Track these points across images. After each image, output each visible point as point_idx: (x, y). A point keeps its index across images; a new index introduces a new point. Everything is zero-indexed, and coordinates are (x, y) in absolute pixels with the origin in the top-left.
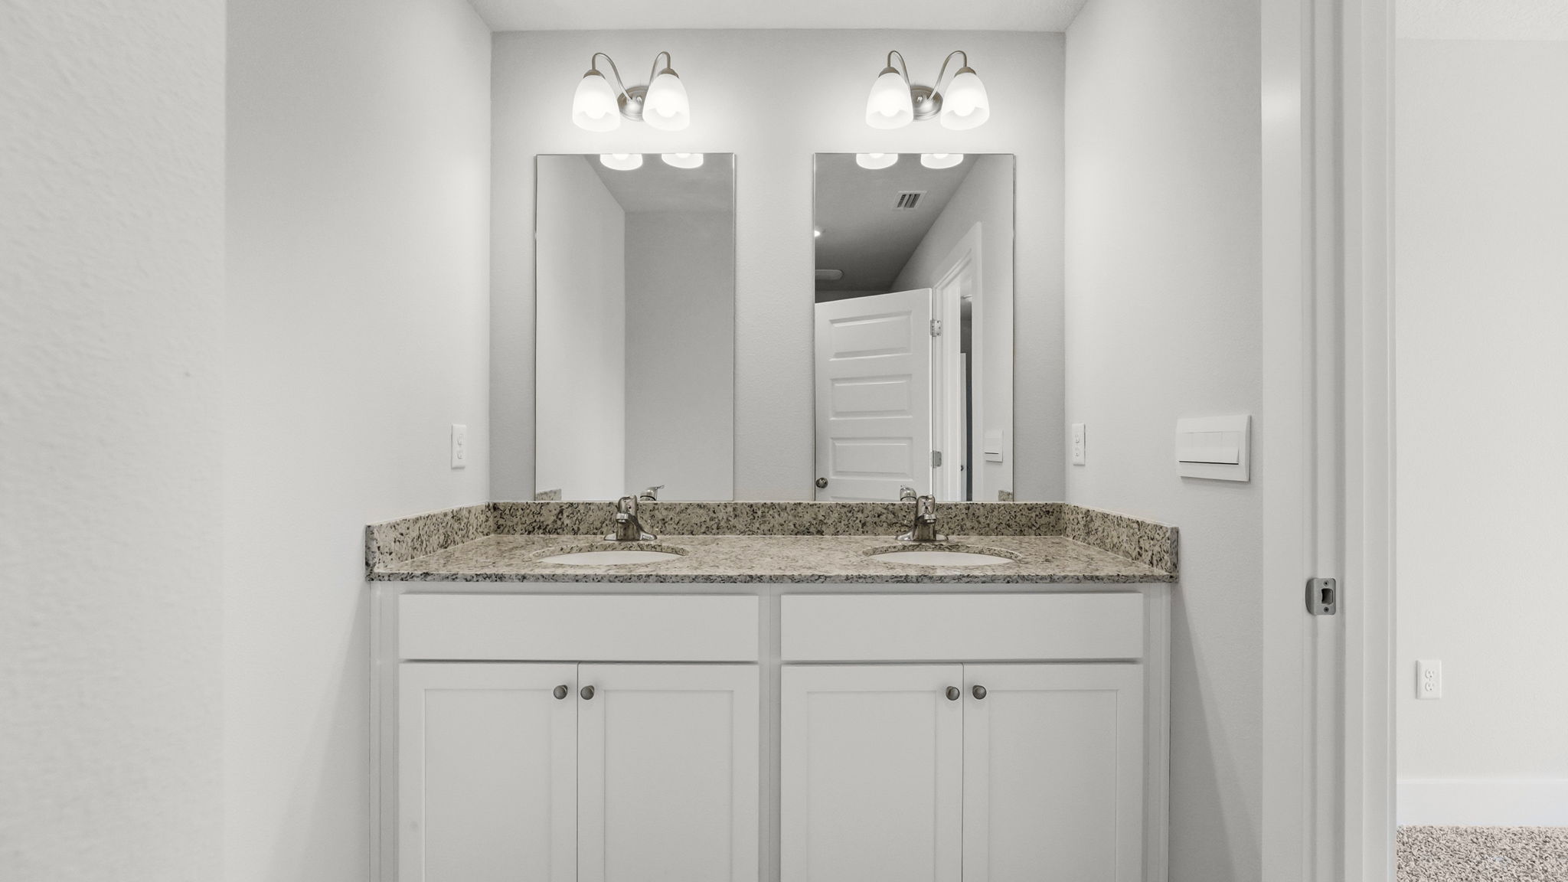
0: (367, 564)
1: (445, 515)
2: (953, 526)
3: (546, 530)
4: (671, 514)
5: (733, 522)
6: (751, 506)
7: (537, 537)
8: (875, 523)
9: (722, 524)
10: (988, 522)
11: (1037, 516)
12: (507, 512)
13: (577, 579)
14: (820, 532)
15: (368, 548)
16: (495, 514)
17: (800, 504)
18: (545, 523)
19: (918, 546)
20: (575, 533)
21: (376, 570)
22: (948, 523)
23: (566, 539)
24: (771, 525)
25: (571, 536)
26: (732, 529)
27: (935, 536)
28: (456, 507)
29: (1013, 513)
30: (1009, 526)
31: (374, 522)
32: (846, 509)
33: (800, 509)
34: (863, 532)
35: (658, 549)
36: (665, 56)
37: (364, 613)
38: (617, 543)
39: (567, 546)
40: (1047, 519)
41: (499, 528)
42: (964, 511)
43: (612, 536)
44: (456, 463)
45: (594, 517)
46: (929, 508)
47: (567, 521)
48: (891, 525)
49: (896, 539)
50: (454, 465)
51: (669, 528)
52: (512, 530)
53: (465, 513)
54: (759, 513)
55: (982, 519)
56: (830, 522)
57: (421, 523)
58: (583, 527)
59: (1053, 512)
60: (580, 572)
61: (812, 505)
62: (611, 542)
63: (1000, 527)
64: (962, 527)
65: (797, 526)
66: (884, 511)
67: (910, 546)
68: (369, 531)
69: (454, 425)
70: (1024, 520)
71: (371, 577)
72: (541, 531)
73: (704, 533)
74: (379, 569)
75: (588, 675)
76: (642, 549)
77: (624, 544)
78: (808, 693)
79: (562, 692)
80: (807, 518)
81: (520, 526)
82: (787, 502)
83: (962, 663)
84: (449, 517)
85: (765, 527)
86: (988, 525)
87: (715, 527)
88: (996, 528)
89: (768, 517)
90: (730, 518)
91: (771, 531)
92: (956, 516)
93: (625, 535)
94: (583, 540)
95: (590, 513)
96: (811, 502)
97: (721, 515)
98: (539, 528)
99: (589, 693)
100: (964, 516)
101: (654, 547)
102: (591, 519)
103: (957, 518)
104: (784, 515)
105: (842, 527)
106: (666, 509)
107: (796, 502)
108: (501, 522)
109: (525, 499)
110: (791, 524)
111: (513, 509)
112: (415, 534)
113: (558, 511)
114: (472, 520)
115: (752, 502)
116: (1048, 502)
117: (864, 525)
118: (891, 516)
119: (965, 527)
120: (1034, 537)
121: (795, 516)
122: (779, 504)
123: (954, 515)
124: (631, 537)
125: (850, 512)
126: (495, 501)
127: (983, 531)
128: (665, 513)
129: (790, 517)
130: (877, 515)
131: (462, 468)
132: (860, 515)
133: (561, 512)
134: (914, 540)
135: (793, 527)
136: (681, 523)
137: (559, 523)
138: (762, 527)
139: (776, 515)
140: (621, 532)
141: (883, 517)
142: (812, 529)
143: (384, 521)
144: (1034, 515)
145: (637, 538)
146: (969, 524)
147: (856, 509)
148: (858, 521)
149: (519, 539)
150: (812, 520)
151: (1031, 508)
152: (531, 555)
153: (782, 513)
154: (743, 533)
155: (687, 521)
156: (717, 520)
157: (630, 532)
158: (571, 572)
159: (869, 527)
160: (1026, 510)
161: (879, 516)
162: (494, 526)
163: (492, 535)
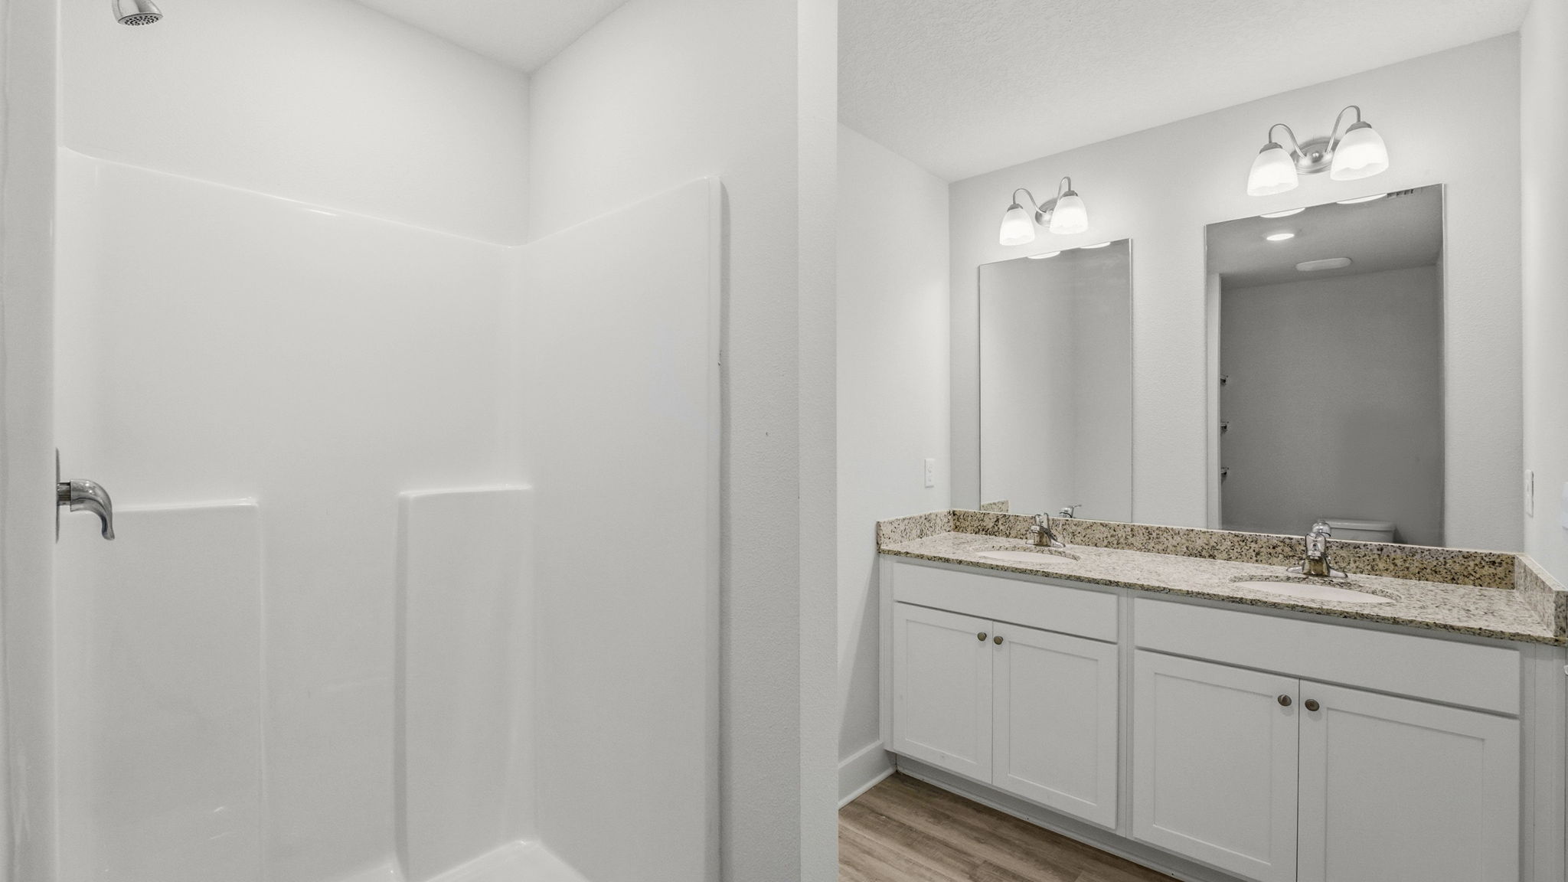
0: (878, 543)
1: (921, 517)
2: (1361, 565)
3: (987, 532)
4: (1079, 529)
5: (1131, 540)
6: (1147, 528)
7: (981, 537)
8: (1270, 554)
9: (1122, 540)
10: (1407, 565)
11: (1477, 565)
12: (962, 517)
13: (992, 567)
14: (1212, 556)
15: (878, 534)
16: (954, 517)
17: (1192, 530)
18: (987, 528)
19: (1304, 579)
20: (1007, 537)
21: (882, 547)
22: (1355, 562)
23: (1001, 541)
24: (1165, 546)
25: (1004, 539)
26: (1130, 546)
27: (1329, 572)
28: (928, 513)
29: (1441, 559)
30: (1436, 572)
31: (881, 520)
32: (1239, 539)
33: (1192, 535)
34: (1257, 561)
35: (1063, 554)
36: (1067, 180)
37: (876, 570)
38: (1034, 546)
39: (997, 545)
40: (1492, 570)
41: (956, 528)
42: (1376, 552)
43: (1031, 541)
44: (928, 484)
45: (1021, 527)
46: (1319, 545)
47: (1001, 527)
48: (1287, 557)
49: (1287, 570)
50: (927, 485)
51: (1078, 539)
52: (964, 530)
53: (933, 517)
54: (1154, 535)
55: (1399, 562)
56: (1222, 548)
57: (906, 522)
58: (1014, 532)
59: (1500, 563)
60: (994, 563)
61: (1204, 532)
62: (1029, 546)
63: (1423, 572)
64: (1372, 567)
65: (1190, 549)
66: (1279, 544)
67: (1296, 578)
68: (878, 525)
69: (927, 460)
70: (1457, 567)
71: (879, 551)
72: (984, 532)
73: (1106, 546)
74: (883, 547)
75: (999, 630)
76: (1052, 554)
77: (1038, 548)
78: (1156, 673)
79: (982, 637)
80: (1200, 543)
81: (970, 528)
82: (1180, 527)
83: (1300, 678)
84: (923, 519)
85: (1161, 547)
86: (1408, 568)
87: (1115, 542)
88: (1419, 573)
89: (1162, 539)
90: (1128, 537)
91: (1165, 551)
92: (1365, 555)
93: (1040, 541)
94: (1013, 541)
95: (1018, 523)
96: (1204, 530)
97: (1121, 533)
98: (983, 530)
99: (998, 641)
100: (1376, 556)
101: (1060, 553)
102: (1019, 527)
103: (1368, 558)
104: (1177, 539)
105: (1234, 554)
106: (1075, 525)
107: (1189, 528)
108: (958, 524)
109: (972, 509)
110: (1184, 546)
111: (965, 516)
112: (902, 528)
113: (995, 519)
114: (938, 521)
115: (1147, 525)
116: (1493, 552)
117: (1258, 554)
118: (1287, 549)
119: (1376, 568)
120: (1472, 587)
121: (1188, 541)
122: (1172, 529)
123: (1363, 554)
124: (1045, 544)
125: (1243, 541)
126: (955, 509)
127: (1401, 574)
128: (1074, 528)
129: (1184, 541)
130: (1271, 547)
131: (932, 487)
132: (1253, 545)
133: (998, 520)
134: (1305, 574)
135: (1185, 549)
136: (1087, 536)
137: (996, 528)
138: (1157, 547)
139: (1170, 538)
140: (1037, 539)
141: (1279, 550)
142: (1204, 553)
143: (886, 520)
144: (1472, 564)
145: (1049, 544)
146: (1381, 565)
147: (1250, 540)
148: (1251, 550)
149: (970, 536)
150: (1204, 545)
151: (1467, 557)
152: (971, 549)
153: (1175, 537)
154: (1140, 549)
155: (1092, 536)
156: (1116, 537)
157: (1044, 540)
158: (989, 562)
159: (1263, 556)
160: (1461, 558)
161: (1274, 548)
162: (953, 527)
163: (952, 533)
